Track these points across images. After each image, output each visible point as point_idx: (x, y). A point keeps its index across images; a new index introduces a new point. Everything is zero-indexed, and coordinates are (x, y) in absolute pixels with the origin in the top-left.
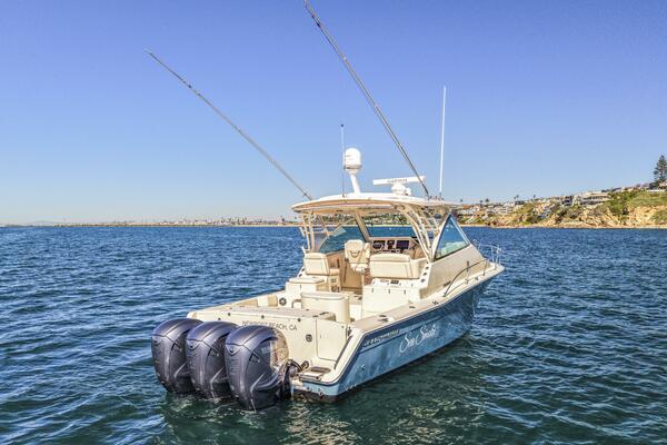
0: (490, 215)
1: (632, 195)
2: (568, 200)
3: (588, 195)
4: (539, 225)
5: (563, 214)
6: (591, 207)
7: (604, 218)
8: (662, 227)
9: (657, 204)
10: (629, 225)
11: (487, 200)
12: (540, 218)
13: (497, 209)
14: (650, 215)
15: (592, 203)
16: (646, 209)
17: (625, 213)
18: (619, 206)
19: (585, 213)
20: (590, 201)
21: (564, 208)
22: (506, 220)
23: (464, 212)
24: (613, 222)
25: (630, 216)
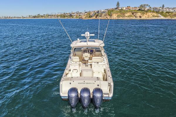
0: (79, 16)
1: (113, 11)
2: (98, 12)
3: (103, 11)
4: (92, 18)
5: (97, 15)
6: (104, 14)
7: (107, 16)
8: (119, 18)
9: (118, 13)
10: (112, 18)
11: (78, 12)
12: (92, 17)
13: (81, 14)
14: (116, 16)
15: (104, 13)
16: (116, 14)
17: (111, 15)
18: (110, 14)
19: (103, 15)
20: (104, 12)
21: (97, 14)
22: (84, 17)
23: (73, 15)
24: (109, 17)
25: (112, 16)
